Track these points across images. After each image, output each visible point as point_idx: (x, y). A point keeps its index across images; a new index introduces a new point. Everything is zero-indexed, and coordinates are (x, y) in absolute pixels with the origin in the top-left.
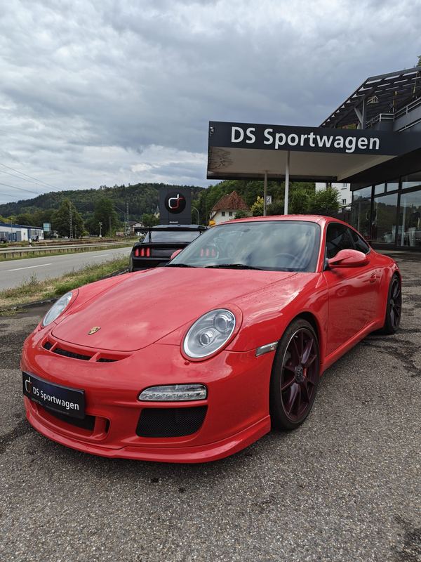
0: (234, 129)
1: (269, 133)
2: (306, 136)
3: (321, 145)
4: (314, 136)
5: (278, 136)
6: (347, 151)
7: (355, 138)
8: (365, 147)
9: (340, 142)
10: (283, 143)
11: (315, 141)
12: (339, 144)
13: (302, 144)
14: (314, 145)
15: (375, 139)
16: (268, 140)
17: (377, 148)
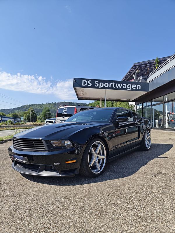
0: (83, 81)
2: (111, 84)
3: (117, 87)
5: (100, 83)
6: (128, 89)
7: (131, 85)
8: (135, 88)
10: (102, 86)
11: (115, 85)
12: (124, 87)
13: (110, 87)
14: (115, 87)
15: (139, 85)
16: (97, 85)
17: (140, 88)
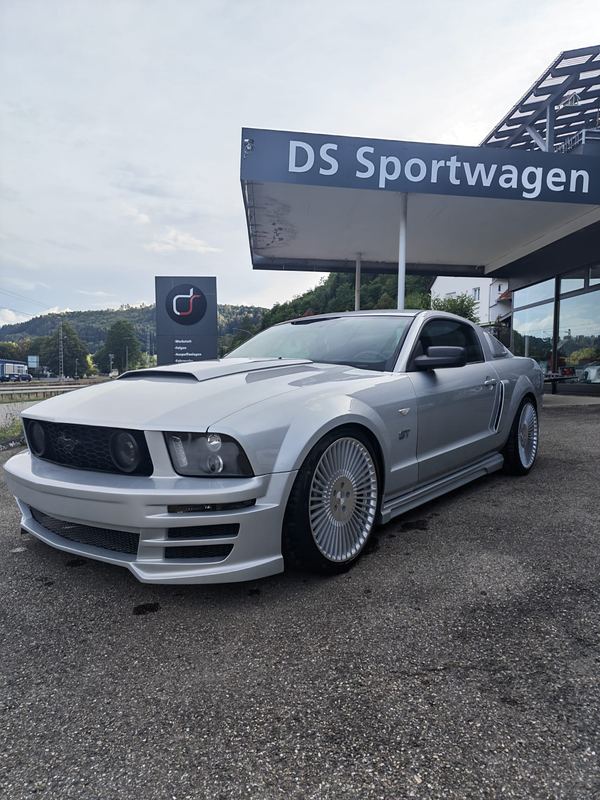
0: (293, 145)
1: (366, 155)
2: (442, 163)
3: (472, 181)
4: (459, 164)
5: (384, 161)
6: (525, 195)
7: (540, 170)
8: (562, 188)
9: (511, 178)
10: (394, 177)
11: (460, 174)
12: (508, 181)
13: (434, 179)
14: (458, 182)
15: (581, 172)
16: (365, 169)
17: (585, 189)
